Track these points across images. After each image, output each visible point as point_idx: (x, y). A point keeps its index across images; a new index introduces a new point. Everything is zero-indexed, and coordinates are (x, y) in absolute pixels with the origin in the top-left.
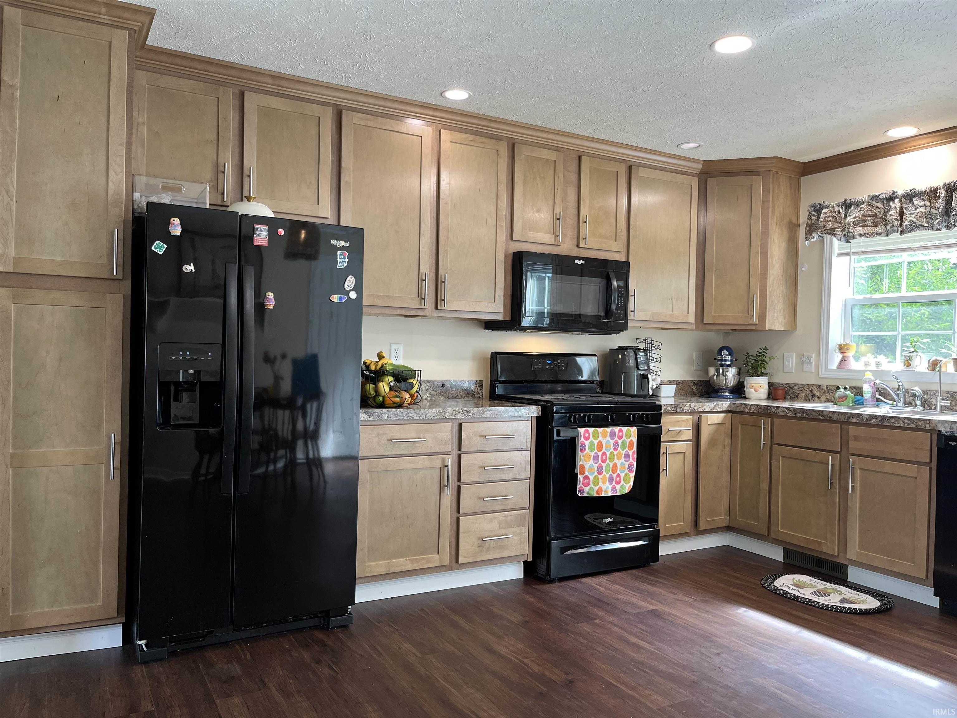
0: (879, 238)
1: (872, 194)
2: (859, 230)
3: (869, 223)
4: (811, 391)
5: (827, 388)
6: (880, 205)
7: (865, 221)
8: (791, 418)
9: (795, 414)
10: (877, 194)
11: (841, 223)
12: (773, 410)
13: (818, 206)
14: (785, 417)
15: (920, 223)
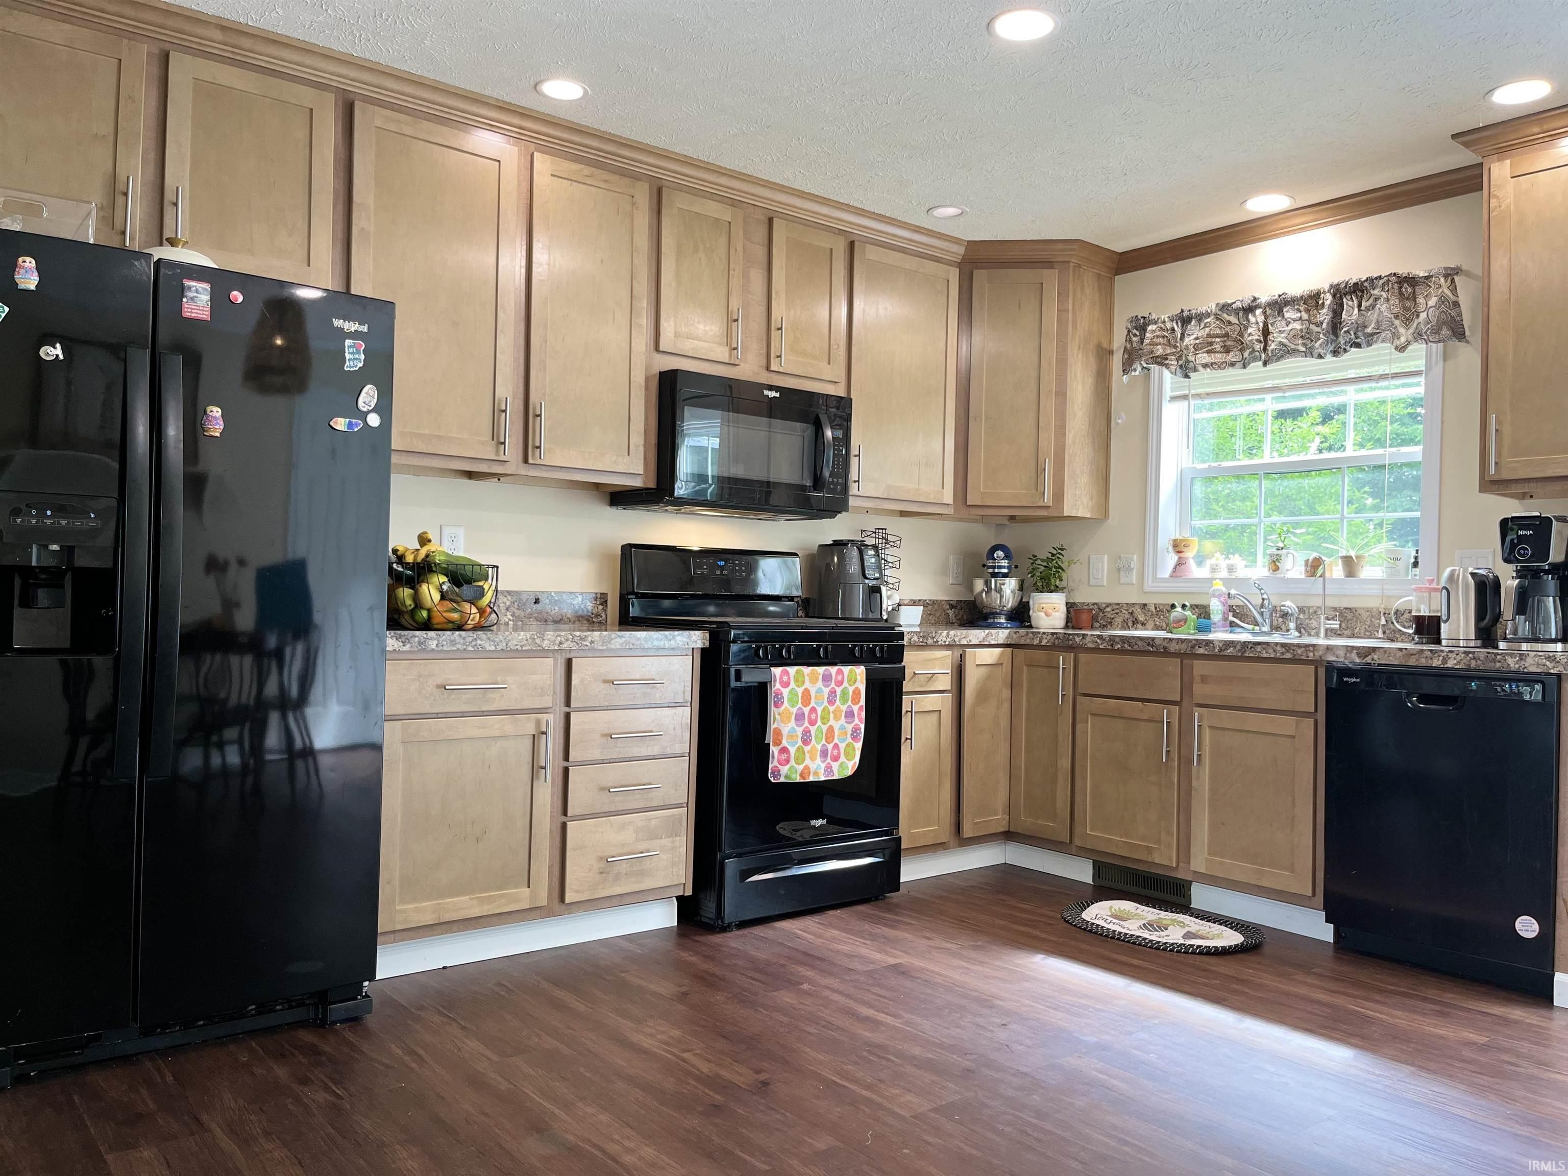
0: (1231, 371)
1: (1222, 302)
2: (1203, 358)
3: (1218, 347)
4: (1131, 613)
5: (1156, 608)
6: (1233, 319)
7: (1211, 344)
8: (1105, 651)
9: (1112, 645)
10: (1230, 302)
11: (1175, 347)
12: (1077, 639)
13: (1142, 321)
14: (1096, 650)
15: (1293, 346)
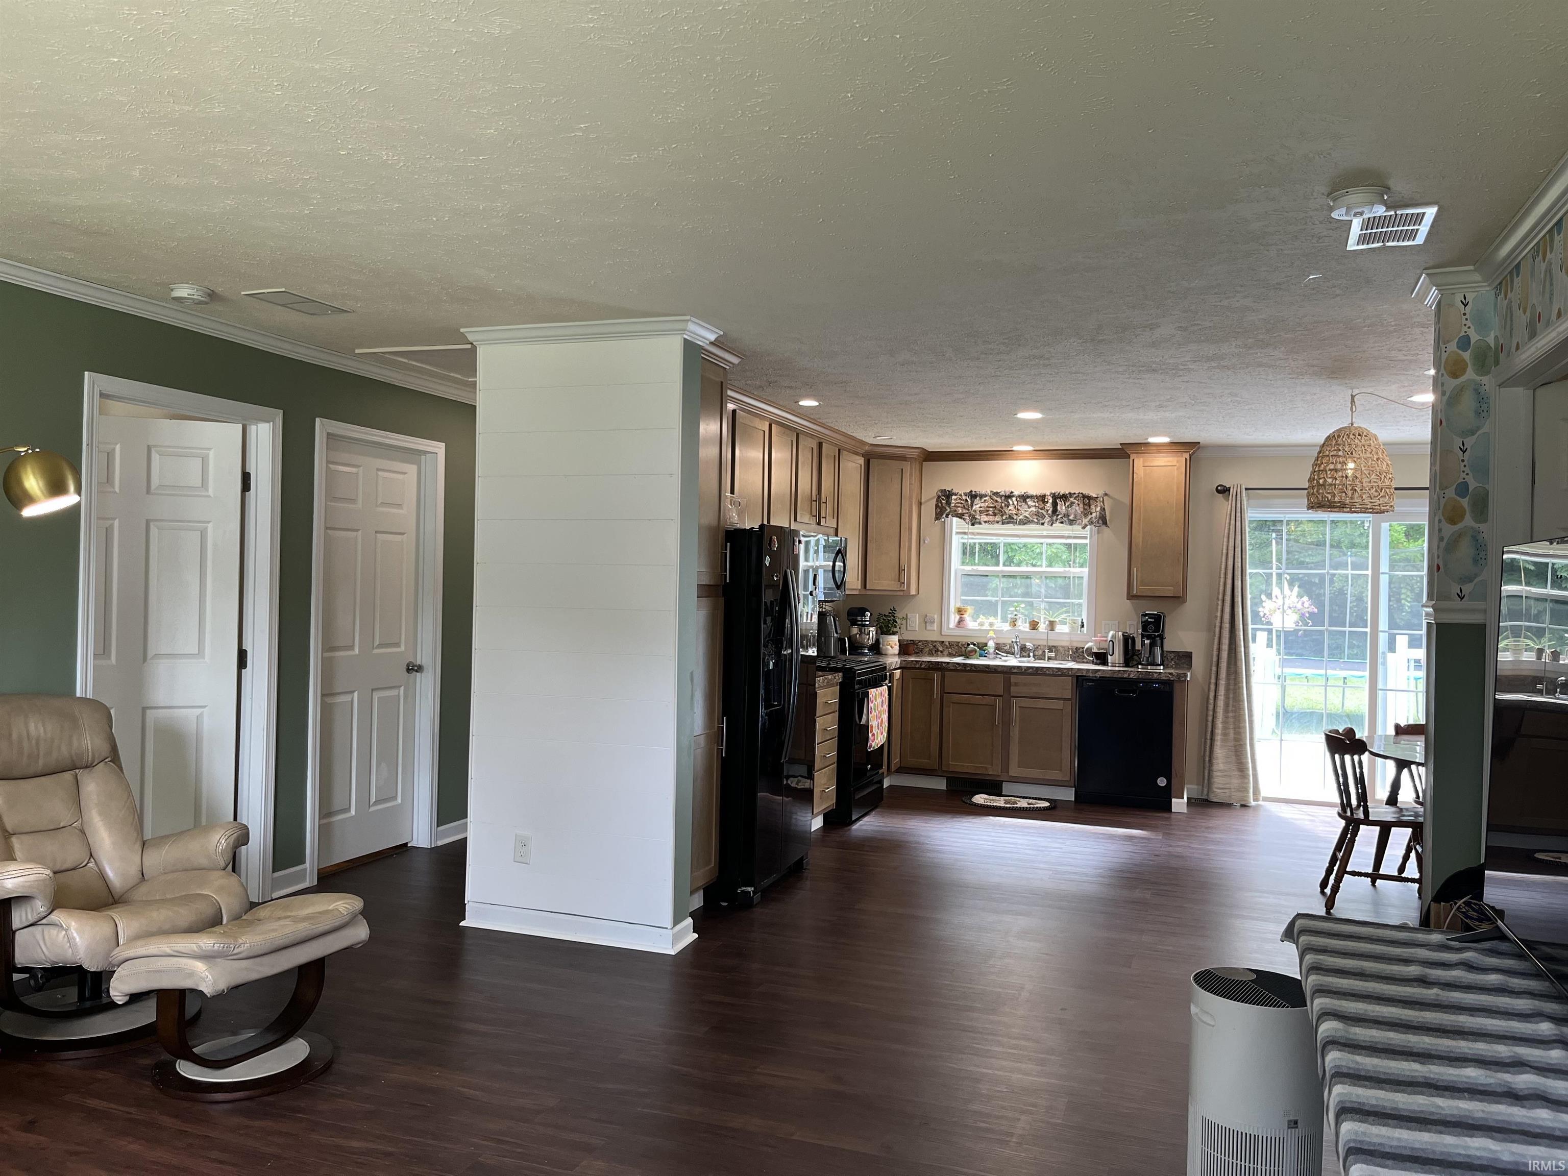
0: (996, 524)
3: (990, 513)
4: (935, 646)
5: (949, 644)
7: (988, 511)
8: (960, 671)
9: (964, 668)
10: (997, 491)
12: (944, 665)
13: (947, 492)
14: (956, 670)
15: (1031, 519)
